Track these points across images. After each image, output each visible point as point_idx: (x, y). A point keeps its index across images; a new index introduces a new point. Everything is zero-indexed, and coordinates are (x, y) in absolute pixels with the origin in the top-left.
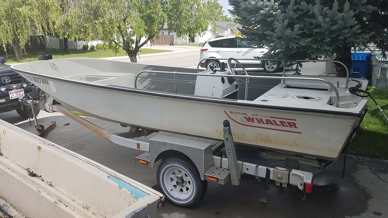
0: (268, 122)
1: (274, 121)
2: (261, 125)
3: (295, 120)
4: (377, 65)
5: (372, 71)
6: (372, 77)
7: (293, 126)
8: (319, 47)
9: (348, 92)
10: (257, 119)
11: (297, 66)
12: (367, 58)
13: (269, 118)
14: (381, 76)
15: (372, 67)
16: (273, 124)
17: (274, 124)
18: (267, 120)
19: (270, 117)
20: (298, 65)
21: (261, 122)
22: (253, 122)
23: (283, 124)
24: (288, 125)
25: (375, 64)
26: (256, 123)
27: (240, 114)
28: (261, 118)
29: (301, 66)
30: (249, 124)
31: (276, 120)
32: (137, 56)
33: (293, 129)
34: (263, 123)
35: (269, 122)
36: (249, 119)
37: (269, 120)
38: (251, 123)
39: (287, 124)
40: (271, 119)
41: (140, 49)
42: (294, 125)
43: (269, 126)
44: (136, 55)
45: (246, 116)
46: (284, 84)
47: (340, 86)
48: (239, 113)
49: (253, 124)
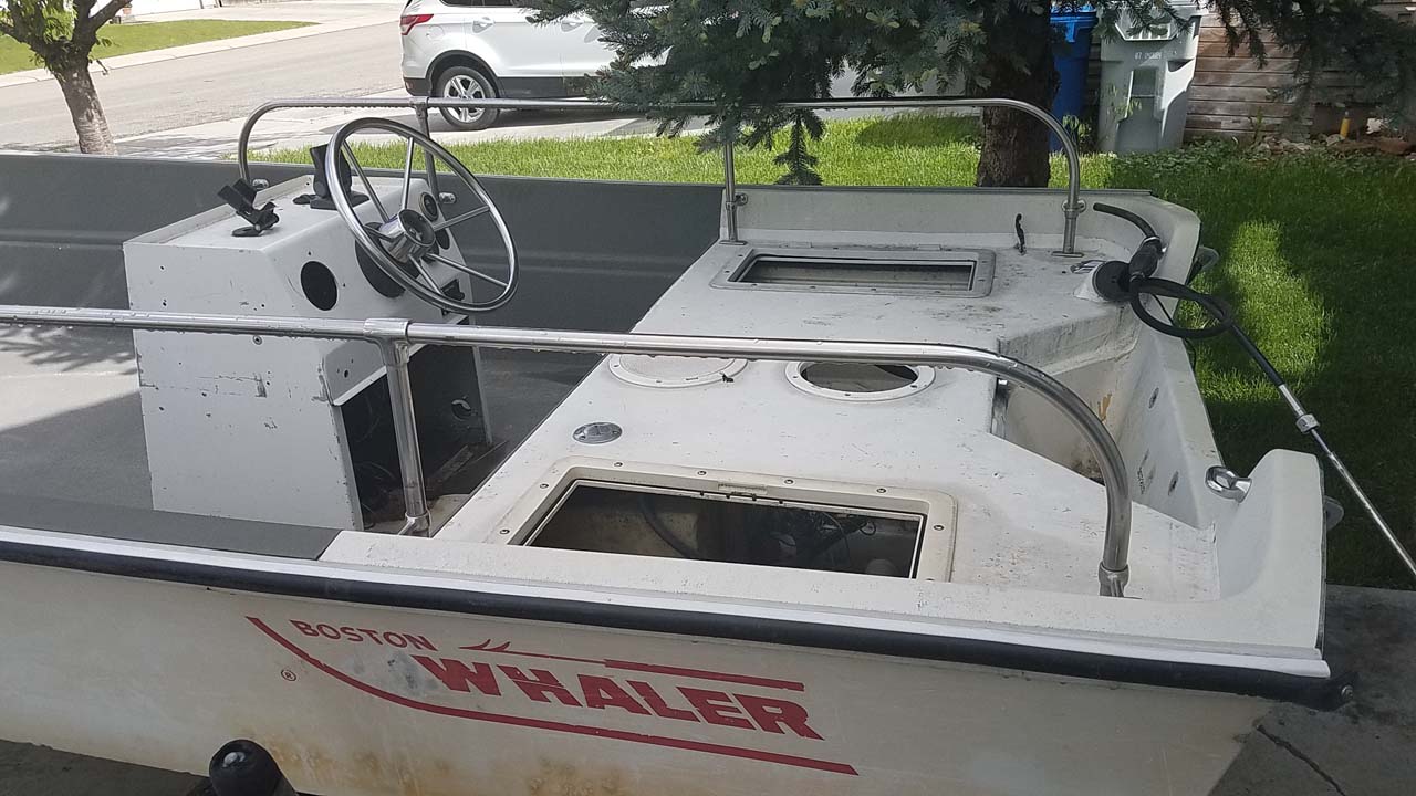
0: (597, 691)
1: (643, 688)
2: (553, 709)
3: (799, 687)
4: (1119, 62)
5: (1099, 84)
6: (1103, 109)
7: (781, 725)
8: (914, 23)
9: (1086, 290)
10: (511, 672)
11: (797, 132)
12: (1081, 30)
13: (600, 672)
14: (1135, 108)
15: (1101, 68)
16: (635, 708)
17: (646, 706)
18: (589, 684)
19: (610, 664)
20: (799, 124)
21: (547, 694)
22: (491, 688)
23: (705, 705)
24: (745, 715)
25: (1110, 59)
26: (511, 699)
27: (380, 637)
28: (542, 665)
29: (817, 128)
30: (458, 699)
31: (656, 682)
32: (93, 68)
33: (787, 741)
34: (568, 699)
35: (604, 695)
36: (454, 675)
37: (608, 684)
38: (473, 698)
39: (741, 708)
40: (621, 678)
41: (100, 34)
42: (796, 718)
43: (615, 717)
44: (88, 62)
45: (424, 652)
46: (738, 247)
47: (1032, 240)
48: (370, 633)
49: (490, 704)
